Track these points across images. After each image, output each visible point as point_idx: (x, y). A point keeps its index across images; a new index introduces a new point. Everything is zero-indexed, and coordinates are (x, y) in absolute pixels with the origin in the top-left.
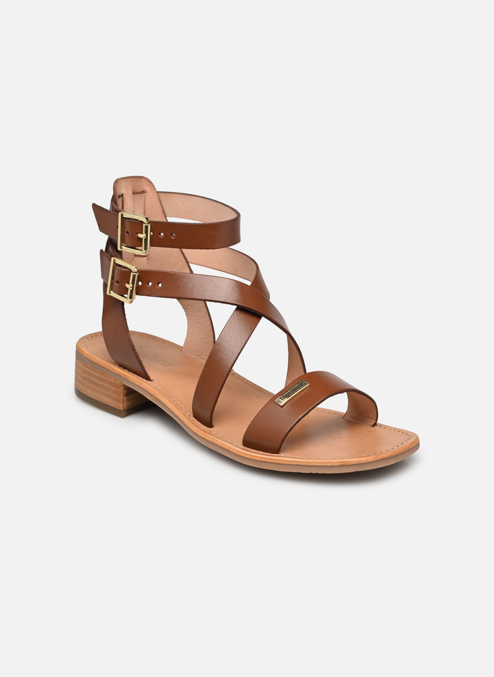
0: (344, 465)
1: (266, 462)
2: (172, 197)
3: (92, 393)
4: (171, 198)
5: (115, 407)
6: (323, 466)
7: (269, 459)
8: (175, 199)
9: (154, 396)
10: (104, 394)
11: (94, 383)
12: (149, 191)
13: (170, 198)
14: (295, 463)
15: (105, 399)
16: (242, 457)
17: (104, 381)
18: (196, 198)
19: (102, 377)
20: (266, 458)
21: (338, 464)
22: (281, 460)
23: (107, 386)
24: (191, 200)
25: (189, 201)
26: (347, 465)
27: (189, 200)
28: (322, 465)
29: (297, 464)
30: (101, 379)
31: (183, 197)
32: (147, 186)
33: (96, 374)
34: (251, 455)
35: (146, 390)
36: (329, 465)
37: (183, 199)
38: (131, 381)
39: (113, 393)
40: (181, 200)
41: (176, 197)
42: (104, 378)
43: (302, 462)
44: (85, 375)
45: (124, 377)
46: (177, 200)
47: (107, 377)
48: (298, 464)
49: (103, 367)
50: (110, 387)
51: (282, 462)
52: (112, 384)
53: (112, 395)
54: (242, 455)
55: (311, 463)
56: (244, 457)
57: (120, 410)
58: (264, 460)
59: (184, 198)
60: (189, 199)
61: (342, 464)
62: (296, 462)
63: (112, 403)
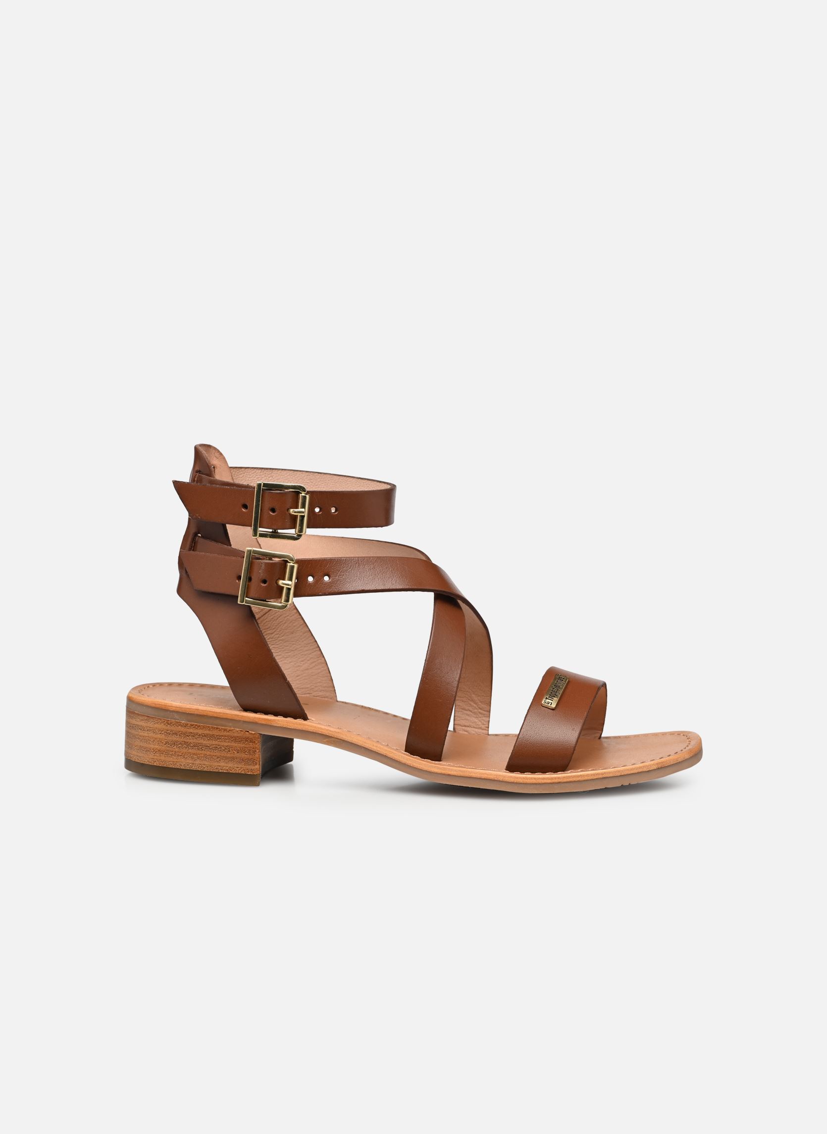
0: (662, 768)
1: (559, 783)
2: (244, 473)
3: (190, 762)
4: (243, 476)
5: (243, 772)
6: (638, 773)
7: (564, 777)
8: (249, 476)
9: (332, 737)
10: (218, 758)
11: (195, 746)
12: (218, 466)
13: (241, 476)
14: (601, 776)
15: (222, 764)
16: (521, 783)
17: (218, 738)
18: (281, 473)
19: (216, 733)
20: (559, 778)
21: (655, 767)
22: (581, 775)
23: (226, 744)
24: (272, 476)
25: (269, 478)
26: (665, 767)
27: (269, 476)
28: (636, 771)
29: (604, 776)
30: (212, 737)
31: (260, 472)
32: (215, 459)
33: (200, 732)
34: (535, 779)
35: (314, 731)
36: (645, 769)
37: (260, 475)
38: (279, 725)
39: (238, 753)
40: (257, 477)
41: (250, 474)
42: (217, 734)
43: (610, 773)
44: (175, 738)
45: (263, 723)
46: (251, 477)
47: (225, 730)
48: (606, 776)
49: (216, 718)
50: (233, 744)
51: (583, 779)
52: (236, 739)
53: (237, 755)
54: (521, 781)
55: (622, 771)
56: (524, 783)
57: (254, 775)
58: (556, 781)
59: (262, 474)
60: (268, 474)
61: (660, 766)
62: (602, 774)
63: (238, 768)
